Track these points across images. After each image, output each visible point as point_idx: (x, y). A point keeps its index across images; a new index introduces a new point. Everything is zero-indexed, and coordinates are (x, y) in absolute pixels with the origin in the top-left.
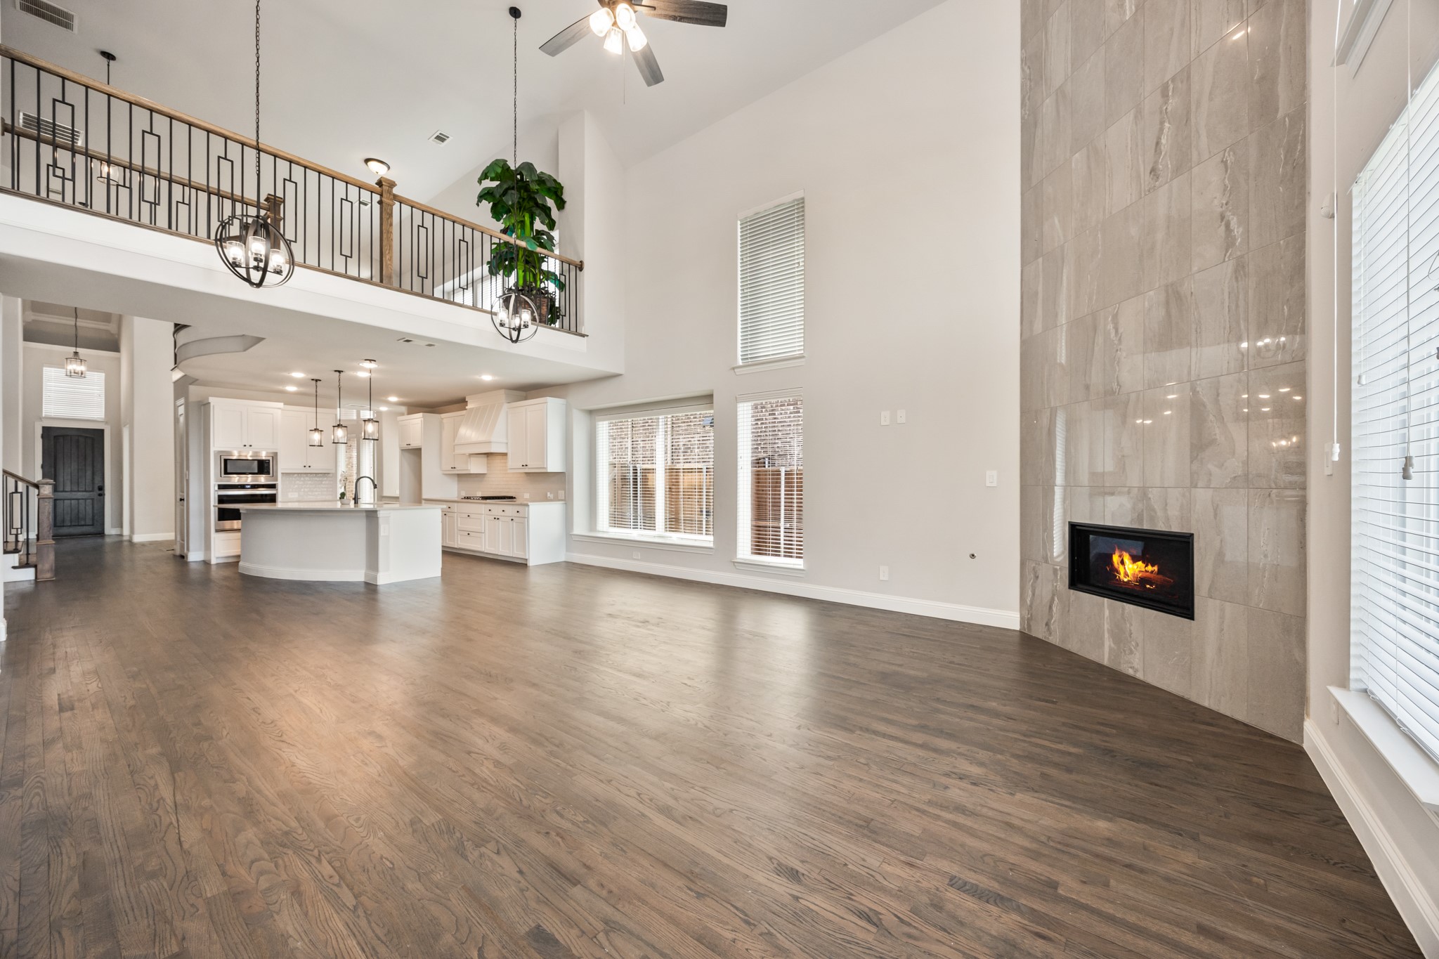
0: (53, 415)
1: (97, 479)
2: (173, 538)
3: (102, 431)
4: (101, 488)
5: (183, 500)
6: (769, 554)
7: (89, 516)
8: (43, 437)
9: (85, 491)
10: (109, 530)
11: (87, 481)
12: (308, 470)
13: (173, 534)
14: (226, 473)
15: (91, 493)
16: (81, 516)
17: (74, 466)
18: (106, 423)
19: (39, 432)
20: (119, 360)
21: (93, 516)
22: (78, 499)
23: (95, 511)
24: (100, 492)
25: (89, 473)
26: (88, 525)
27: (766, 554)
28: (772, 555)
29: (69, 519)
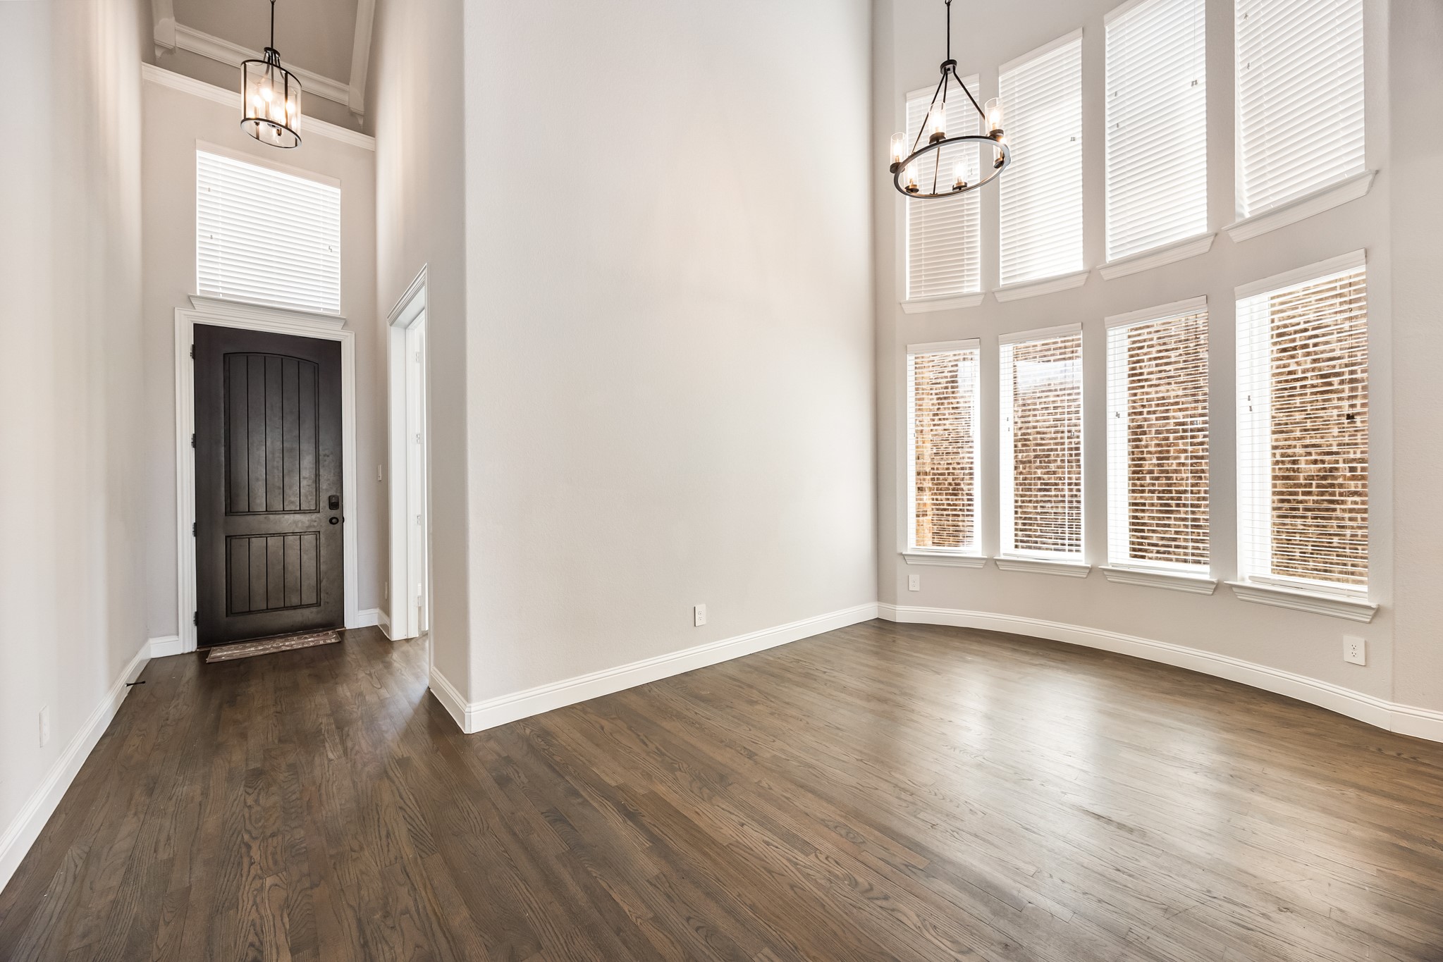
0: (221, 293)
1: (326, 476)
3: (335, 346)
4: (336, 503)
7: (309, 581)
8: (195, 354)
9: (300, 511)
10: (357, 616)
11: (304, 483)
15: (314, 516)
16: (289, 578)
17: (274, 443)
18: (346, 324)
19: (185, 341)
21: (319, 581)
22: (284, 535)
23: (323, 567)
24: (334, 513)
25: (308, 461)
26: (309, 606)
29: (262, 591)
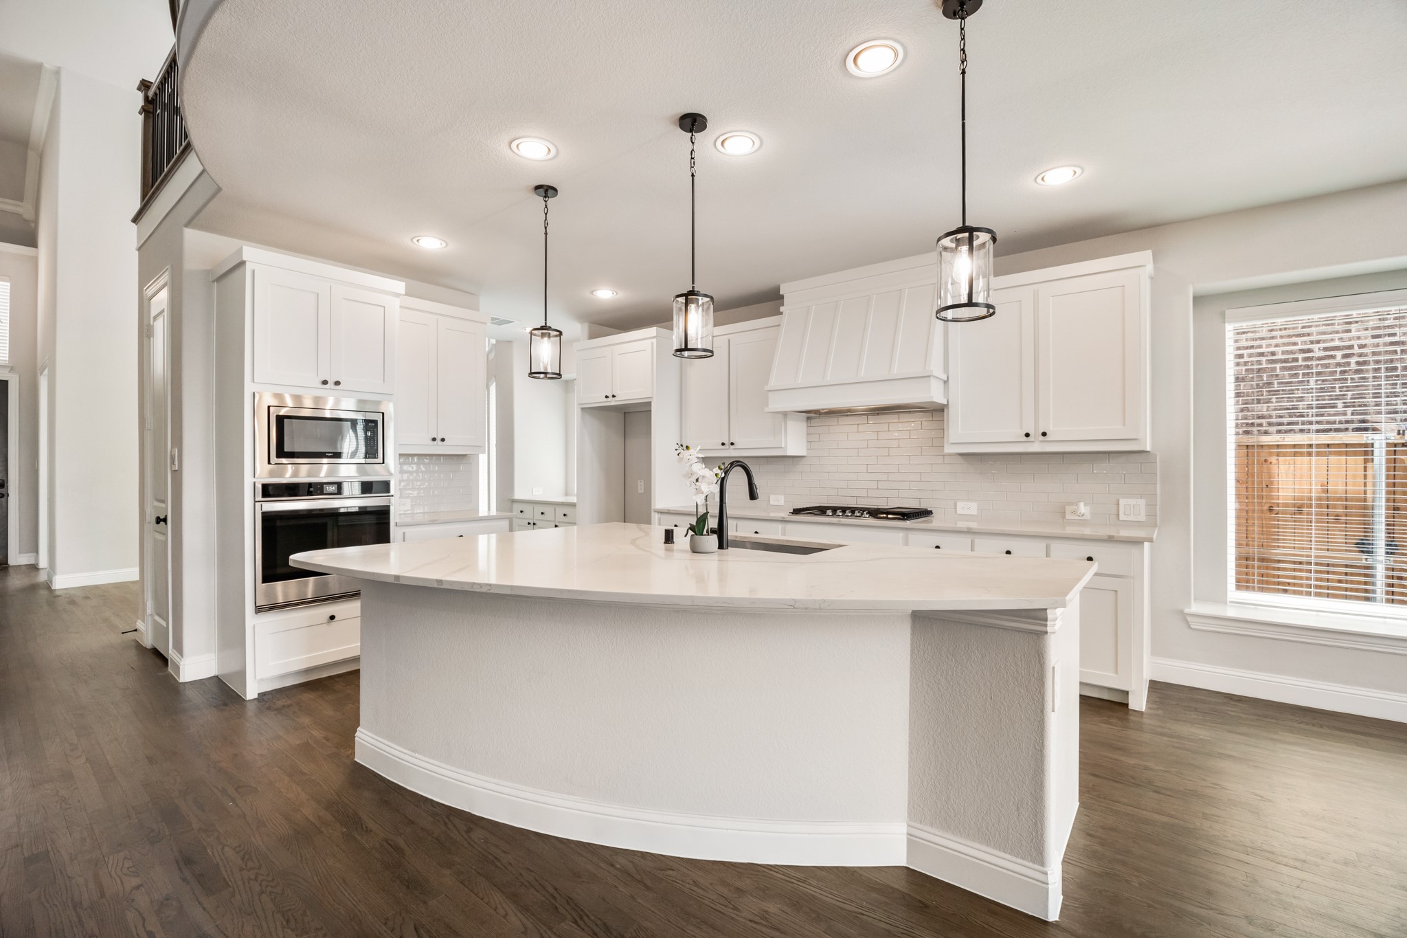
2: (136, 577)
3: (5, 384)
4: (2, 484)
5: (165, 520)
6: (1309, 594)
12: (439, 449)
13: (137, 569)
14: (281, 453)
18: (12, 369)
20: (35, 261)
24: (2, 490)
27: (1300, 593)
28: (1318, 594)
